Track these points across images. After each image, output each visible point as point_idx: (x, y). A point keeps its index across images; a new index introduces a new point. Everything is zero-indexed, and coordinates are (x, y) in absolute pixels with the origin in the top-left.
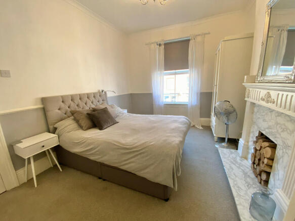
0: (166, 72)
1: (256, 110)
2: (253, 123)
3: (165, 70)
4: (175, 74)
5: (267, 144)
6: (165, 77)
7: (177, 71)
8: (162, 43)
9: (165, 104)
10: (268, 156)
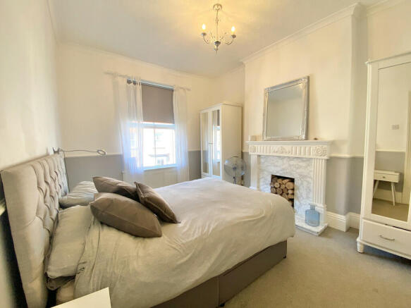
0: (146, 123)
1: (262, 160)
2: (260, 171)
3: (145, 120)
4: (155, 127)
5: (286, 181)
6: (146, 130)
7: (156, 123)
8: (138, 81)
9: (145, 171)
10: (292, 188)
